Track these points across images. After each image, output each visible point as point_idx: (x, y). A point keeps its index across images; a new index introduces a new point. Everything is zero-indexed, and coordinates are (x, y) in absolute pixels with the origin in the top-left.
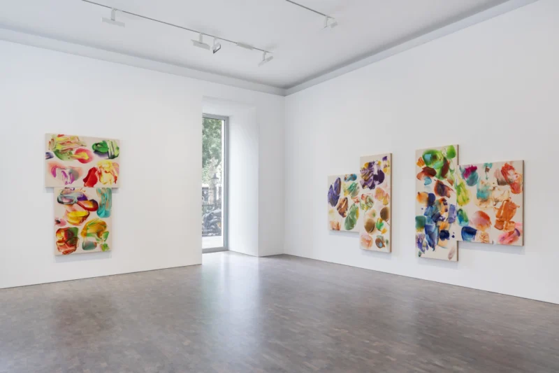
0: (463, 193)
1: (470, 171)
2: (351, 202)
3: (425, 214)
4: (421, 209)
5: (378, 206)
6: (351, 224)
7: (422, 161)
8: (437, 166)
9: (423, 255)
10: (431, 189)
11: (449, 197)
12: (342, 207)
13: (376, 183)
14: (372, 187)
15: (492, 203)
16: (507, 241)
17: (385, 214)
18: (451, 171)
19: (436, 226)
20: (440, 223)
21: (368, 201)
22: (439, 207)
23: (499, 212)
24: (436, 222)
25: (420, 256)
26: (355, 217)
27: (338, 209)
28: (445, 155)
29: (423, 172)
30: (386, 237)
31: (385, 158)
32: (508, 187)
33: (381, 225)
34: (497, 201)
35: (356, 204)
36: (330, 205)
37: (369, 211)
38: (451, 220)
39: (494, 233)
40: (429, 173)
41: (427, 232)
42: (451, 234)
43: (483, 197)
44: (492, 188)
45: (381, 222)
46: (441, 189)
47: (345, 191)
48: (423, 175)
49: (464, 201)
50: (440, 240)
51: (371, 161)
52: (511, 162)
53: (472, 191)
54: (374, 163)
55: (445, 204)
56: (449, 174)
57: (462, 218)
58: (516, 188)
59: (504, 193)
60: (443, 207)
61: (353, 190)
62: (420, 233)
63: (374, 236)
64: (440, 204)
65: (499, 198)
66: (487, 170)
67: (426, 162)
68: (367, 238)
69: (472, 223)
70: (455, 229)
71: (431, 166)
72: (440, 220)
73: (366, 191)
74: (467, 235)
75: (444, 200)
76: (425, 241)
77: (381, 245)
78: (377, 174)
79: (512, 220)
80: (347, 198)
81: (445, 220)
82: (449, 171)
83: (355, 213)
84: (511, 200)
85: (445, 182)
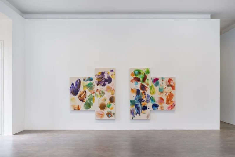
0: (153, 89)
1: (156, 80)
2: (88, 93)
3: (135, 99)
4: (133, 96)
5: (107, 95)
6: (88, 106)
7: (133, 74)
8: (141, 77)
9: (134, 118)
10: (138, 87)
11: (147, 91)
12: (82, 96)
13: (107, 83)
14: (104, 85)
15: (164, 94)
16: (170, 109)
17: (112, 100)
18: (147, 79)
19: (141, 104)
20: (142, 103)
21: (101, 92)
22: (142, 95)
23: (168, 97)
24: (140, 102)
25: (132, 119)
26: (92, 102)
27: (78, 97)
28: (145, 72)
29: (134, 79)
30: (113, 111)
31: (112, 71)
32: (170, 87)
33: (110, 105)
34: (166, 93)
35: (92, 94)
36: (72, 95)
37: (102, 98)
38: (147, 101)
39: (165, 106)
40: (137, 80)
41: (136, 107)
42: (148, 108)
43: (161, 91)
44: (164, 88)
45: (110, 103)
46: (143, 87)
47: (84, 87)
48: (134, 80)
49: (153, 93)
50: (142, 110)
51: (103, 71)
52: (172, 78)
53: (157, 89)
54: (105, 72)
55: (145, 94)
56: (146, 81)
57: (153, 100)
58: (173, 88)
59: (169, 90)
60: (144, 96)
61: (90, 86)
62: (132, 108)
63: (105, 111)
64: (143, 94)
65: (168, 92)
66: (163, 80)
67: (135, 74)
68: (100, 113)
69: (157, 102)
70: (150, 105)
71: (138, 77)
72: (143, 101)
73: (100, 87)
74: (155, 107)
75: (144, 92)
76: (135, 111)
77: (110, 115)
78: (107, 78)
79: (172, 100)
80: (85, 91)
81: (145, 101)
82: (147, 80)
83: (92, 99)
84: (172, 93)
85: (145, 84)
